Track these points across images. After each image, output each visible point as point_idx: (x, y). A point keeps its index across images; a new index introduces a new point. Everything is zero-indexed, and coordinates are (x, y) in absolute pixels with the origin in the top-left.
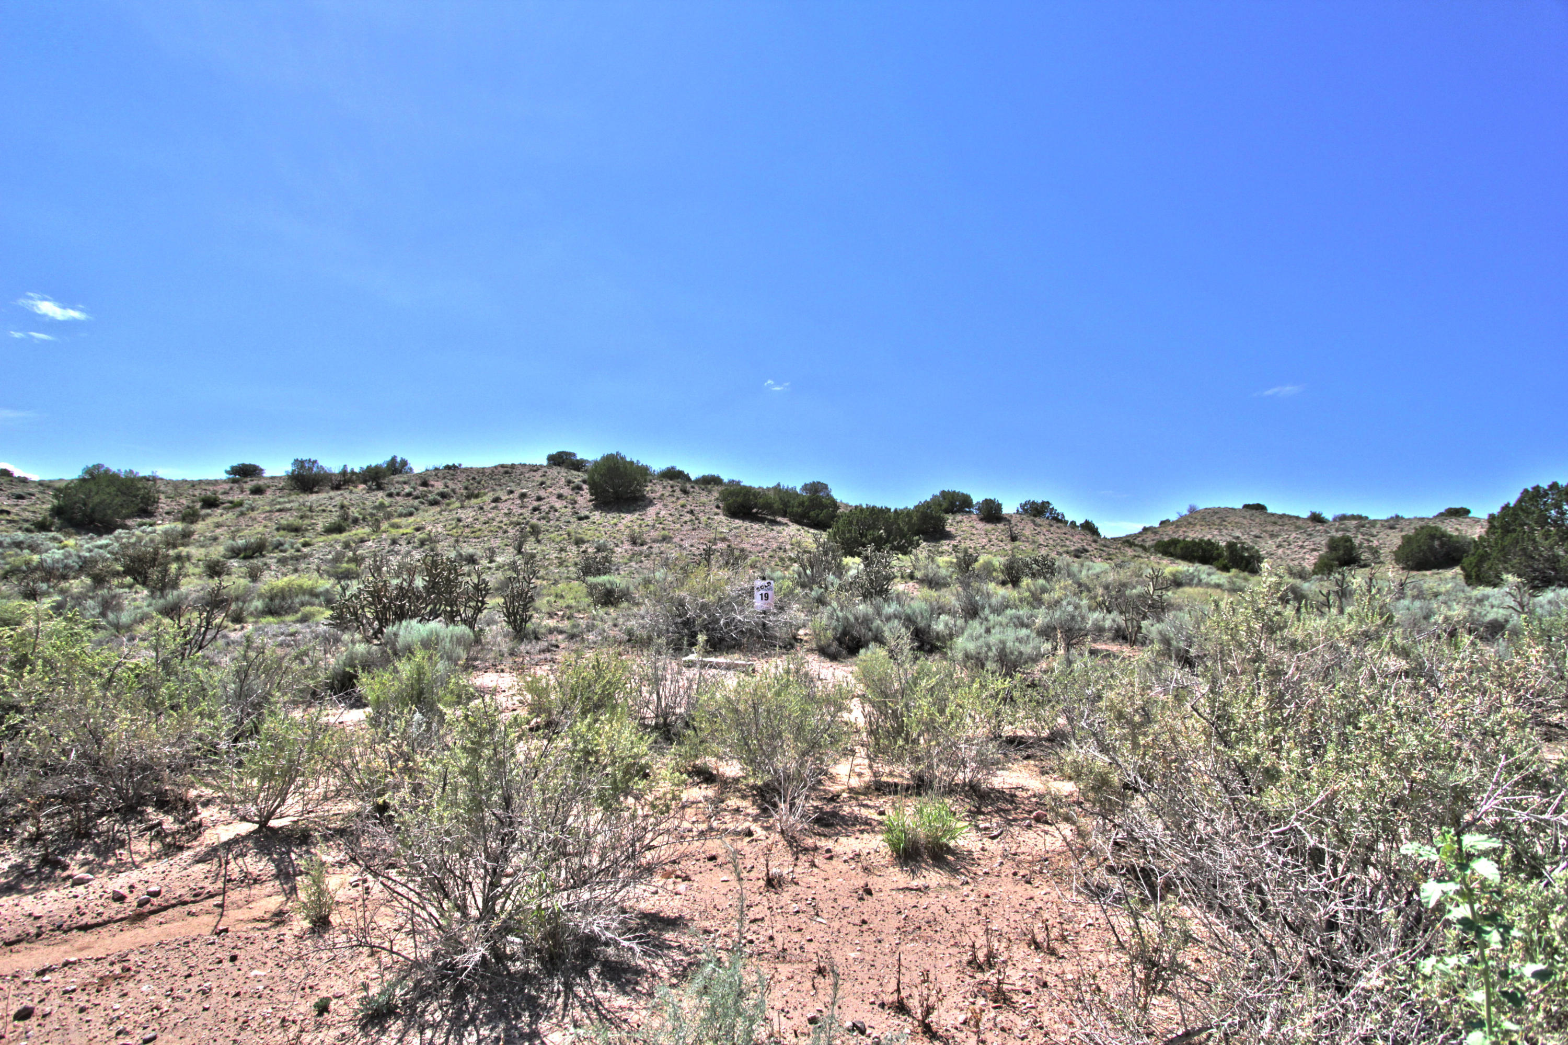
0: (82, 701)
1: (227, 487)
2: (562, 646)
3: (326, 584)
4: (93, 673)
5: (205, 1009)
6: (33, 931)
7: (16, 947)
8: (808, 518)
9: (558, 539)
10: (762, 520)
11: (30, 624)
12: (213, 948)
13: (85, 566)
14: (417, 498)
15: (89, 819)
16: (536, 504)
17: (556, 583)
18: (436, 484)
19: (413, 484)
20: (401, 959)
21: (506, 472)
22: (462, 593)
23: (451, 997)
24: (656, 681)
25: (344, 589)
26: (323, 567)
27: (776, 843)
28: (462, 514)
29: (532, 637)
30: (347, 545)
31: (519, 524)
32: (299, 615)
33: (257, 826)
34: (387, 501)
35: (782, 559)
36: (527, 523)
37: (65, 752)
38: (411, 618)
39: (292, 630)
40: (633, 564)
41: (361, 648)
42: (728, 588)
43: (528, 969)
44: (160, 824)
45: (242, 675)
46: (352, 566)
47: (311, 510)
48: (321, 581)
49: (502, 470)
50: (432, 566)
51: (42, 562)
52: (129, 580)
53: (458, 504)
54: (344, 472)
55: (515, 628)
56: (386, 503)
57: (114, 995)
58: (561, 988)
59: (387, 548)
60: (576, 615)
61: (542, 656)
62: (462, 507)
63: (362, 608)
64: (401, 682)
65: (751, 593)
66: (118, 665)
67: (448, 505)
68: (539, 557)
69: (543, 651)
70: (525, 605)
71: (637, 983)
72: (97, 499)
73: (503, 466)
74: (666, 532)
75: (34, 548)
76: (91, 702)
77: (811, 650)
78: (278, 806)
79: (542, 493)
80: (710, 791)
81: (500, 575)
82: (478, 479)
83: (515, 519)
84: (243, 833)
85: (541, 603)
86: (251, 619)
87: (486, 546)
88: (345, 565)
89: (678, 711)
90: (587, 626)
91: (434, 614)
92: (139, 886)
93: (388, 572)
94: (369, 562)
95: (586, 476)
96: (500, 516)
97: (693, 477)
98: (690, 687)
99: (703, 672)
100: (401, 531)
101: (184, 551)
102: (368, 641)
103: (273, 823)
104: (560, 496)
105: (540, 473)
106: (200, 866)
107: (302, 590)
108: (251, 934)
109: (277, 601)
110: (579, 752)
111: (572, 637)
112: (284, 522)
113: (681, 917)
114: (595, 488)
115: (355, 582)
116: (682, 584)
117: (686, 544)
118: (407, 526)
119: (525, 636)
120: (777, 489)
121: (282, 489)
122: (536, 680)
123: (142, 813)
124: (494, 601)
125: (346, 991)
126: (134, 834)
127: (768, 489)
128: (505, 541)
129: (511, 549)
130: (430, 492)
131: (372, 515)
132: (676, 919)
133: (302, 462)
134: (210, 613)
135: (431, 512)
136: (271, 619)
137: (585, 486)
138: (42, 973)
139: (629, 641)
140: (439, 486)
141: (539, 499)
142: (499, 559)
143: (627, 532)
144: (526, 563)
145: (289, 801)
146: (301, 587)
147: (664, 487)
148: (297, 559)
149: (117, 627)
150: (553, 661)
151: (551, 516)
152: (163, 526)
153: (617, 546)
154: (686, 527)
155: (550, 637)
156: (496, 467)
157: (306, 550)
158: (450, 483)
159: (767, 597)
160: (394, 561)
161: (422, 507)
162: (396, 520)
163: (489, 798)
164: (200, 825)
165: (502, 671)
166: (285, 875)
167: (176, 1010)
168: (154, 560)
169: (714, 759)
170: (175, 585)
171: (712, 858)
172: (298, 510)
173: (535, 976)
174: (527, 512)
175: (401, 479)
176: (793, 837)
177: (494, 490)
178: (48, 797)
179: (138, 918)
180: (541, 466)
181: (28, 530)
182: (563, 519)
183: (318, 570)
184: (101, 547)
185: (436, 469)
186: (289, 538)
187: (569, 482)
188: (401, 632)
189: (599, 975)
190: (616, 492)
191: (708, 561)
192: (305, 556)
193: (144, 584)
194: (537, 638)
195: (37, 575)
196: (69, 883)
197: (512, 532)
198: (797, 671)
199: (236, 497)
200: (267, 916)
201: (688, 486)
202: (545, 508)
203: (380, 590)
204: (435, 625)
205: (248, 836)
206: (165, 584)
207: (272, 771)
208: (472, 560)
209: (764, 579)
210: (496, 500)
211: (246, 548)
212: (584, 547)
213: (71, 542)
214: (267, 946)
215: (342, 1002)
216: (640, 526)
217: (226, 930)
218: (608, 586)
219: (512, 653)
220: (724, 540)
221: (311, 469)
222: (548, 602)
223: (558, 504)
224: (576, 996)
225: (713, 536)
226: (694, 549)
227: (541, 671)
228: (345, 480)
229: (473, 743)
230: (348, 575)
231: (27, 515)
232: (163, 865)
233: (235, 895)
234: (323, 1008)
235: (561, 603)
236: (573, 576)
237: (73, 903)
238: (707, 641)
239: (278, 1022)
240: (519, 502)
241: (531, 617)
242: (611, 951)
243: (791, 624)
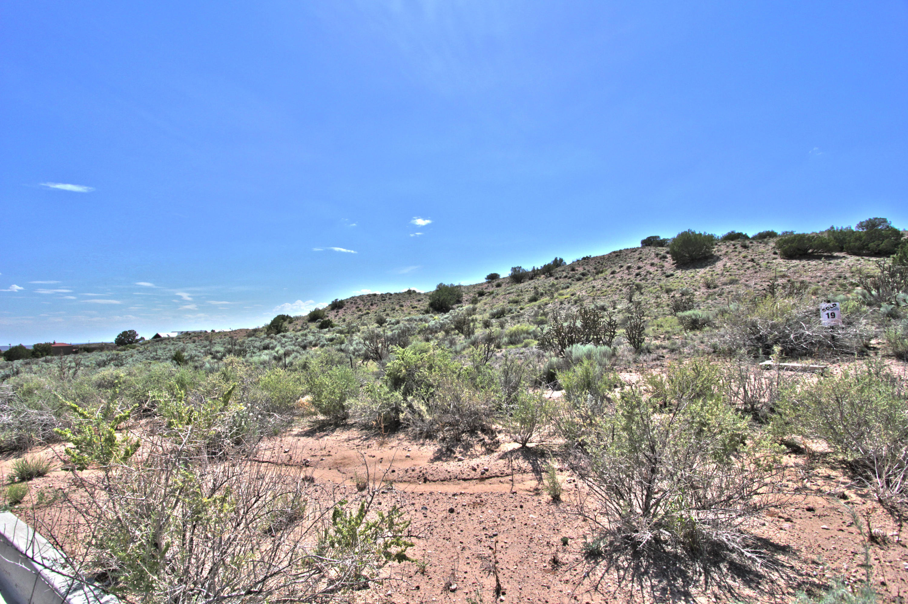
0: (452, 384)
1: (486, 285)
2: (667, 356)
3: (533, 328)
4: (454, 372)
5: (514, 528)
6: (448, 477)
7: (444, 482)
8: (868, 249)
9: (654, 291)
10: (819, 258)
11: (431, 351)
12: (512, 500)
13: (442, 327)
14: (570, 278)
15: (459, 434)
16: (637, 271)
17: (656, 318)
18: (579, 269)
19: (567, 271)
20: (600, 526)
21: (617, 256)
22: (602, 328)
23: (632, 556)
24: (743, 379)
25: (542, 330)
26: (530, 319)
27: (874, 510)
28: (595, 283)
29: (646, 351)
30: (539, 307)
31: (628, 285)
32: (523, 344)
33: (521, 445)
34: (555, 282)
35: (842, 285)
36: (633, 284)
37: (449, 405)
38: (578, 343)
39: (521, 351)
40: (709, 301)
41: (554, 359)
42: (794, 311)
43: (677, 553)
44: (484, 439)
45: (506, 373)
46: (543, 317)
47: (521, 292)
48: (531, 327)
49: (614, 255)
50: (584, 314)
51: (429, 326)
52: (457, 331)
53: (592, 278)
54: (534, 270)
55: (634, 346)
56: (555, 283)
57: (479, 511)
58: (702, 570)
59: (559, 307)
60: (673, 337)
61: (654, 363)
62: (594, 279)
63: (552, 339)
64: (577, 377)
65: (817, 313)
66: (461, 368)
67: (587, 279)
68: (643, 303)
69: (653, 360)
70: (640, 333)
71: (759, 583)
72: (442, 298)
73: (614, 252)
74: (733, 277)
75: (426, 321)
76: (454, 384)
77: (888, 356)
78: (529, 437)
79: (640, 264)
80: (801, 460)
81: (621, 316)
82: (601, 262)
83: (626, 282)
84: (516, 448)
85: (649, 330)
86: (504, 347)
87: (610, 300)
88: (540, 317)
89: (762, 400)
90: (682, 343)
91: (588, 341)
92: (480, 465)
93: (561, 319)
94: (550, 315)
95: (668, 249)
96: (616, 282)
97: (750, 235)
98: (771, 384)
99: (781, 373)
100: (564, 297)
101: (474, 317)
102: (557, 356)
103: (528, 445)
104: (652, 265)
105: (638, 252)
106: (501, 460)
107: (523, 332)
108: (526, 497)
109: (513, 337)
110: (696, 423)
111: (672, 351)
112: (511, 299)
113: (788, 546)
114: (676, 256)
115: (546, 326)
116: (753, 312)
117: (752, 283)
118: (567, 294)
119: (642, 351)
120: (831, 231)
121: (508, 283)
122: (653, 378)
123: (477, 433)
124: (620, 331)
125: (574, 536)
126: (475, 442)
127: (822, 233)
128: (621, 296)
129: (625, 300)
130: (576, 274)
131: (549, 290)
132: (784, 546)
133: (515, 268)
134: (489, 345)
135: (578, 285)
136: (512, 346)
137: (668, 256)
138: (454, 495)
139: (714, 352)
140: (580, 270)
141: (639, 268)
142: (619, 307)
143: (702, 280)
144: (636, 308)
145: (534, 435)
146: (522, 330)
147: (728, 247)
148: (518, 316)
149: (456, 352)
150: (662, 366)
151: (648, 277)
152: (466, 306)
153: (696, 290)
154: (748, 272)
155: (658, 351)
156: (610, 254)
157: (522, 311)
158: (586, 267)
159: (833, 315)
160: (563, 313)
161: (573, 282)
162: (561, 291)
163: (640, 446)
164: (498, 442)
165: (631, 372)
166: (537, 471)
167: (503, 525)
168: (464, 322)
169: (800, 437)
170: (473, 333)
171: (810, 510)
172: (516, 292)
173: (682, 558)
174: (632, 277)
175: (561, 269)
176: (892, 507)
177: (611, 267)
178: (446, 423)
179: (482, 479)
180: (638, 248)
181: (423, 314)
182: (656, 278)
183: (528, 321)
184: (446, 318)
185: (578, 261)
186: (513, 306)
187: (657, 255)
188: (574, 351)
189: (728, 569)
190: (691, 256)
191: (773, 293)
192: (522, 315)
193: (462, 333)
194: (649, 352)
195: (428, 332)
196: (457, 460)
197: (624, 290)
198: (877, 374)
199: (491, 290)
200: (532, 490)
201: (747, 242)
202: (643, 273)
203: (560, 329)
204: (590, 346)
205: (518, 450)
206: (469, 333)
207: (524, 419)
208: (603, 309)
209: (829, 302)
210: (613, 273)
211: (497, 313)
212: (672, 294)
213: (436, 317)
214: (534, 504)
215: (573, 542)
216: (712, 275)
217: (516, 492)
218: (693, 317)
219: (635, 362)
220: (784, 276)
221: (519, 271)
222: (653, 330)
223: (652, 270)
224: (713, 578)
225: (774, 275)
226: (757, 286)
227: (655, 372)
228: (535, 274)
229: (628, 412)
230: (542, 323)
231: (422, 308)
232: (487, 458)
233: (517, 477)
234: (565, 542)
235: (661, 330)
236: (667, 313)
237: (459, 468)
238: (782, 351)
239: (545, 543)
240: (627, 272)
241: (644, 339)
242: (734, 556)
243: (861, 336)
